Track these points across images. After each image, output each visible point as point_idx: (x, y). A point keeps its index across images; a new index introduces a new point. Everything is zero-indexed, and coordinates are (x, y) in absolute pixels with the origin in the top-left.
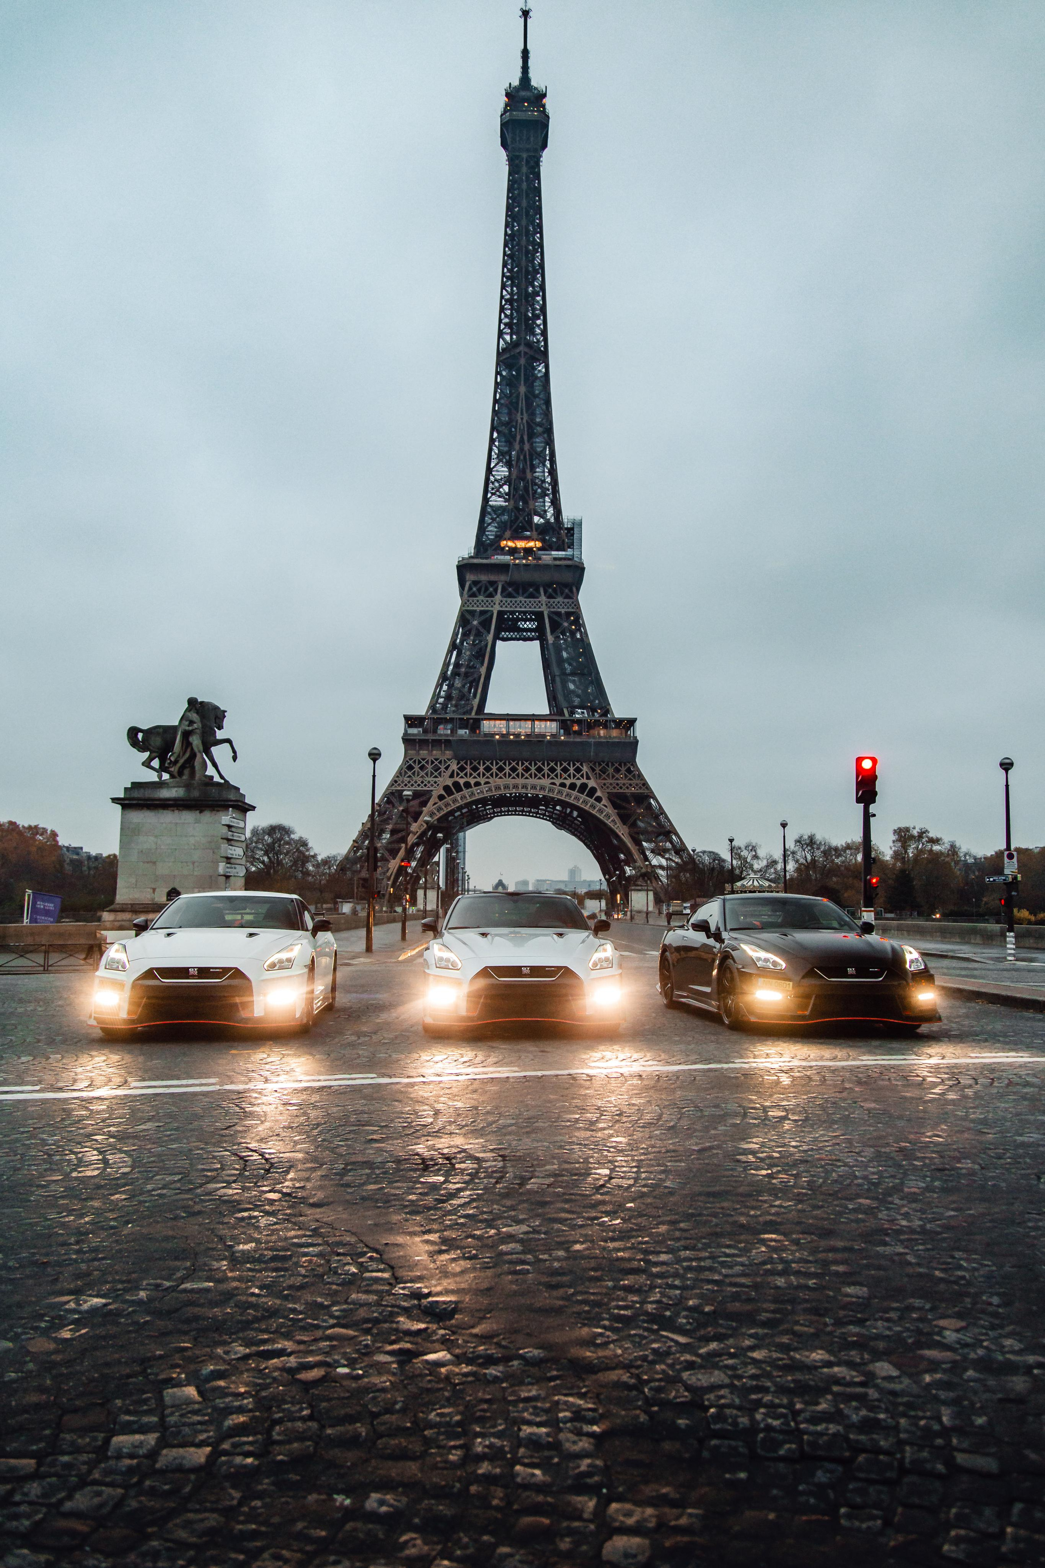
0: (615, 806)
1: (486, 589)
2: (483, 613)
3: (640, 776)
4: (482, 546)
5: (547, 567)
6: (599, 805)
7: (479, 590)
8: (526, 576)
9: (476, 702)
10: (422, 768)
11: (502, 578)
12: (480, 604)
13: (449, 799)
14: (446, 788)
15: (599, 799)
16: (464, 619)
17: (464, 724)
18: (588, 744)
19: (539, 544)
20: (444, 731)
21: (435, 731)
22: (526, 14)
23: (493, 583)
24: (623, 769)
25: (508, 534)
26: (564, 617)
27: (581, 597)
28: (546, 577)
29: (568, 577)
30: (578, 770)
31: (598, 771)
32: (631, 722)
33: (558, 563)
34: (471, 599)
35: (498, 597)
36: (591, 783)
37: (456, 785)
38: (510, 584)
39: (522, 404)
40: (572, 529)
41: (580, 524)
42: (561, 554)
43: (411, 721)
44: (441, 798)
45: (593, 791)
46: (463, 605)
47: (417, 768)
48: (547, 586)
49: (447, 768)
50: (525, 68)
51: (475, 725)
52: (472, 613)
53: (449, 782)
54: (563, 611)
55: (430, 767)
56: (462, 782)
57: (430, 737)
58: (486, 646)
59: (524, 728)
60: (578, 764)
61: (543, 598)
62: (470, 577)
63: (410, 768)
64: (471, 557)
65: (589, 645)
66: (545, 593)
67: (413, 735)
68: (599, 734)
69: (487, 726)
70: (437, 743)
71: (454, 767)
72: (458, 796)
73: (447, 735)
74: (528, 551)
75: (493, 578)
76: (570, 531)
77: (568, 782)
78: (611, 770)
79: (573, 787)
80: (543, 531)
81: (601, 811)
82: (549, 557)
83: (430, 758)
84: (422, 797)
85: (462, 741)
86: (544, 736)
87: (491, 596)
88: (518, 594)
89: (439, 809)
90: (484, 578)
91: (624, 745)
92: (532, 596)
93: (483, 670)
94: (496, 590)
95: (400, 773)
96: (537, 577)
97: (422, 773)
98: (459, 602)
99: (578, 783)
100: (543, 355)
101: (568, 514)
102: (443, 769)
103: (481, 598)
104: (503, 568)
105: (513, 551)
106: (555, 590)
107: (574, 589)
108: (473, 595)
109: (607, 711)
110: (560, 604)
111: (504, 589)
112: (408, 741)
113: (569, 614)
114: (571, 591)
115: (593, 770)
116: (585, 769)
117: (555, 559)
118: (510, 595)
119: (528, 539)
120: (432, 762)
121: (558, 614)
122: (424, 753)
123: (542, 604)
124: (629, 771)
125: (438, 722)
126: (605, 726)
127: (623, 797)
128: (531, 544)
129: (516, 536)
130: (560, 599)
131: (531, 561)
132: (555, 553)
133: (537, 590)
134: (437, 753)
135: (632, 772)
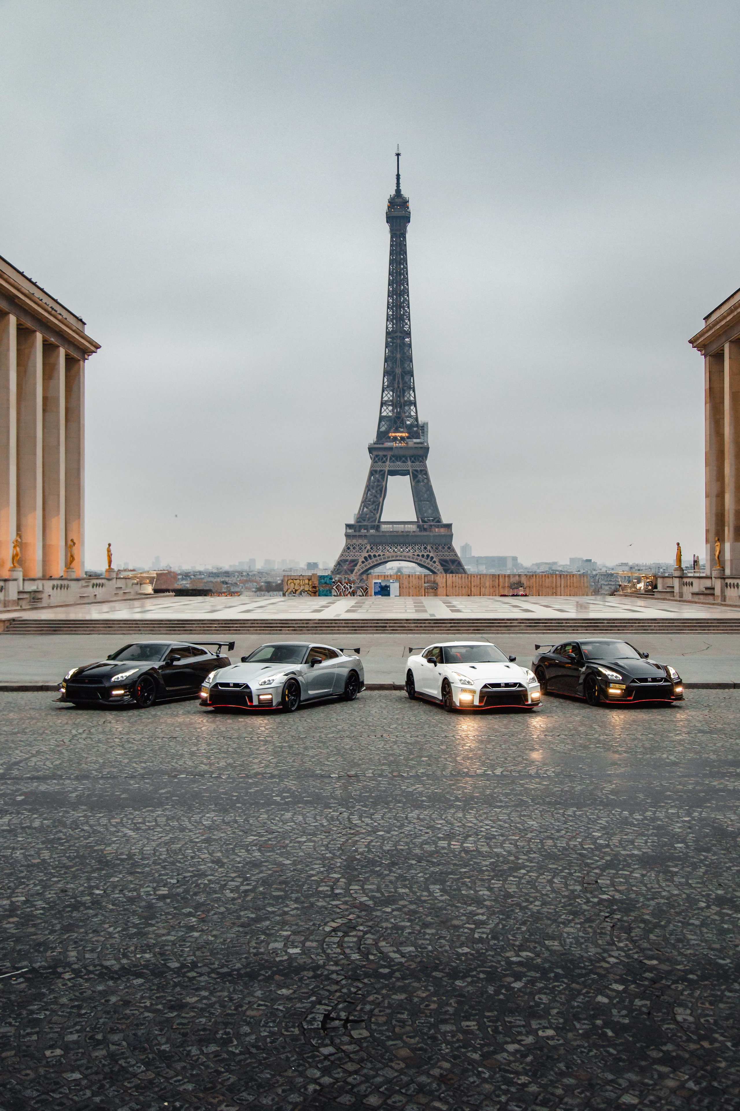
0: (442, 565)
1: (382, 459)
2: (381, 471)
3: (454, 550)
4: (380, 437)
5: (411, 448)
6: (435, 565)
7: (379, 459)
8: (402, 453)
9: (378, 515)
10: (354, 548)
11: (389, 454)
12: (380, 466)
13: (366, 563)
14: (365, 558)
15: (434, 562)
16: (372, 473)
17: (373, 527)
18: (430, 536)
19: (407, 435)
20: (363, 531)
21: (360, 531)
22: (398, 155)
23: (385, 456)
24: (446, 547)
25: (392, 430)
26: (419, 472)
27: (427, 462)
28: (411, 452)
29: (421, 452)
30: (425, 548)
31: (434, 549)
32: (449, 526)
33: (416, 446)
34: (375, 464)
35: (388, 463)
36: (431, 555)
37: (370, 556)
38: (393, 456)
39: (398, 362)
41: (427, 424)
42: (418, 440)
43: (348, 526)
44: (363, 562)
45: (432, 558)
46: (372, 466)
47: (351, 548)
48: (411, 457)
49: (365, 548)
50: (398, 184)
51: (377, 528)
52: (376, 471)
53: (367, 555)
54: (419, 469)
55: (357, 548)
56: (372, 554)
57: (357, 534)
59: (400, 528)
60: (425, 545)
61: (409, 463)
62: (375, 453)
63: (349, 548)
64: (375, 444)
65: (431, 486)
66: (411, 459)
67: (350, 533)
68: (435, 531)
69: (384, 527)
70: (361, 536)
71: (368, 547)
72: (370, 561)
73: (365, 533)
74: (402, 439)
75: (385, 453)
76: (423, 427)
77: (420, 554)
78: (440, 548)
79: (423, 556)
80: (409, 428)
81: (435, 568)
82: (412, 443)
83: (357, 544)
84: (354, 563)
85: (372, 535)
86: (409, 532)
87: (384, 462)
88: (397, 461)
89: (362, 568)
90: (381, 453)
91: (447, 536)
92: (404, 462)
93: (381, 498)
94: (387, 459)
95: (344, 551)
96: (406, 453)
97: (354, 551)
98: (370, 461)
99: (425, 554)
100: (409, 334)
101: (421, 420)
102: (363, 549)
103: (380, 463)
104: (391, 449)
105: (395, 439)
106: (415, 459)
107: (424, 458)
108: (376, 462)
109: (439, 521)
110: (418, 466)
111: (391, 459)
112: (347, 536)
113: (421, 471)
115: (432, 548)
116: (429, 548)
117: (415, 443)
118: (393, 462)
119: (402, 432)
120: (359, 546)
121: (416, 471)
122: (354, 541)
123: (409, 465)
124: (449, 548)
125: (360, 527)
126: (438, 526)
127: (446, 561)
128: (404, 435)
129: (397, 431)
130: (418, 463)
131: (403, 444)
132: (415, 440)
133: (406, 459)
134: (360, 541)
135: (451, 548)
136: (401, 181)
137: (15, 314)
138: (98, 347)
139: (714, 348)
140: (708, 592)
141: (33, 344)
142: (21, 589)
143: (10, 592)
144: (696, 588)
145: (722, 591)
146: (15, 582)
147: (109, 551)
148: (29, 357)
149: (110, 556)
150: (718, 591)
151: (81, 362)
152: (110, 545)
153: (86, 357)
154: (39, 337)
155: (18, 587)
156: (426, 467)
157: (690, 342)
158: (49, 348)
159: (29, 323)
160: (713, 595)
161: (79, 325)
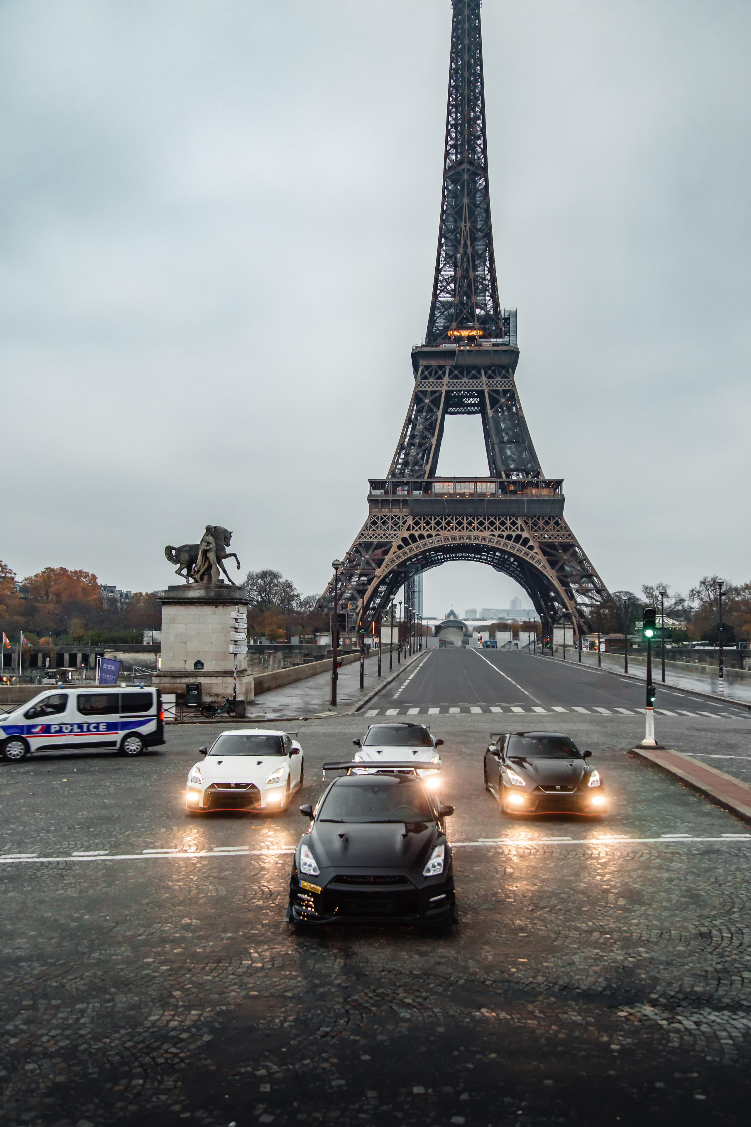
0: (545, 553)
1: (436, 372)
2: (433, 392)
3: (566, 528)
4: (432, 336)
5: (487, 352)
6: (532, 553)
7: (430, 374)
8: (470, 361)
9: (428, 468)
10: (384, 523)
11: (449, 363)
12: (431, 385)
13: (406, 549)
14: (404, 540)
15: (531, 548)
16: (417, 398)
17: (418, 486)
18: (521, 501)
19: (480, 333)
20: (401, 492)
21: (394, 493)
23: (441, 367)
24: (552, 522)
25: (454, 324)
26: (502, 394)
27: (516, 377)
28: (486, 361)
29: (504, 360)
30: (514, 523)
31: (530, 524)
32: (558, 483)
33: (496, 348)
34: (423, 381)
35: (446, 379)
36: (525, 535)
37: (412, 536)
38: (456, 367)
39: (465, 212)
40: (509, 319)
41: (515, 314)
42: (499, 340)
43: (375, 484)
44: (400, 547)
45: (526, 541)
46: (416, 387)
47: (379, 523)
48: (487, 368)
49: (404, 523)
51: (427, 487)
52: (424, 393)
53: (406, 535)
54: (501, 389)
55: (390, 523)
56: (417, 534)
57: (390, 497)
58: (436, 420)
59: (468, 489)
60: (514, 519)
61: (484, 379)
62: (423, 363)
63: (374, 523)
64: (423, 346)
66: (486, 373)
67: (377, 496)
68: (531, 493)
69: (437, 488)
70: (396, 502)
71: (410, 521)
72: (413, 546)
73: (404, 496)
74: (471, 339)
75: (441, 363)
76: (507, 320)
77: (505, 534)
78: (541, 523)
79: (509, 538)
80: (484, 321)
81: (533, 558)
82: (487, 344)
83: (390, 515)
84: (384, 547)
85: (417, 501)
86: (485, 495)
87: (440, 378)
88: (463, 375)
89: (398, 557)
90: (434, 363)
91: (553, 501)
92: (474, 377)
93: (434, 441)
94: (444, 373)
95: (366, 528)
96: (478, 361)
97: (384, 528)
98: (414, 383)
99: (514, 534)
100: (484, 171)
101: (505, 307)
102: (401, 524)
103: (431, 380)
104: (451, 354)
105: (458, 340)
106: (494, 372)
107: (510, 370)
108: (425, 378)
109: (538, 473)
110: (499, 383)
111: (451, 372)
112: (372, 501)
113: (505, 392)
114: (508, 372)
115: (527, 523)
116: (520, 522)
117: (494, 345)
118: (456, 377)
119: (471, 328)
120: (392, 518)
121: (497, 392)
122: (385, 510)
123: (484, 383)
124: (557, 523)
125: (396, 485)
126: (537, 485)
127: (552, 546)
128: (474, 333)
129: (461, 327)
130: (498, 379)
131: (473, 347)
132: (494, 340)
133: (479, 372)
134: (396, 511)
135: (560, 524)
156: (513, 385)
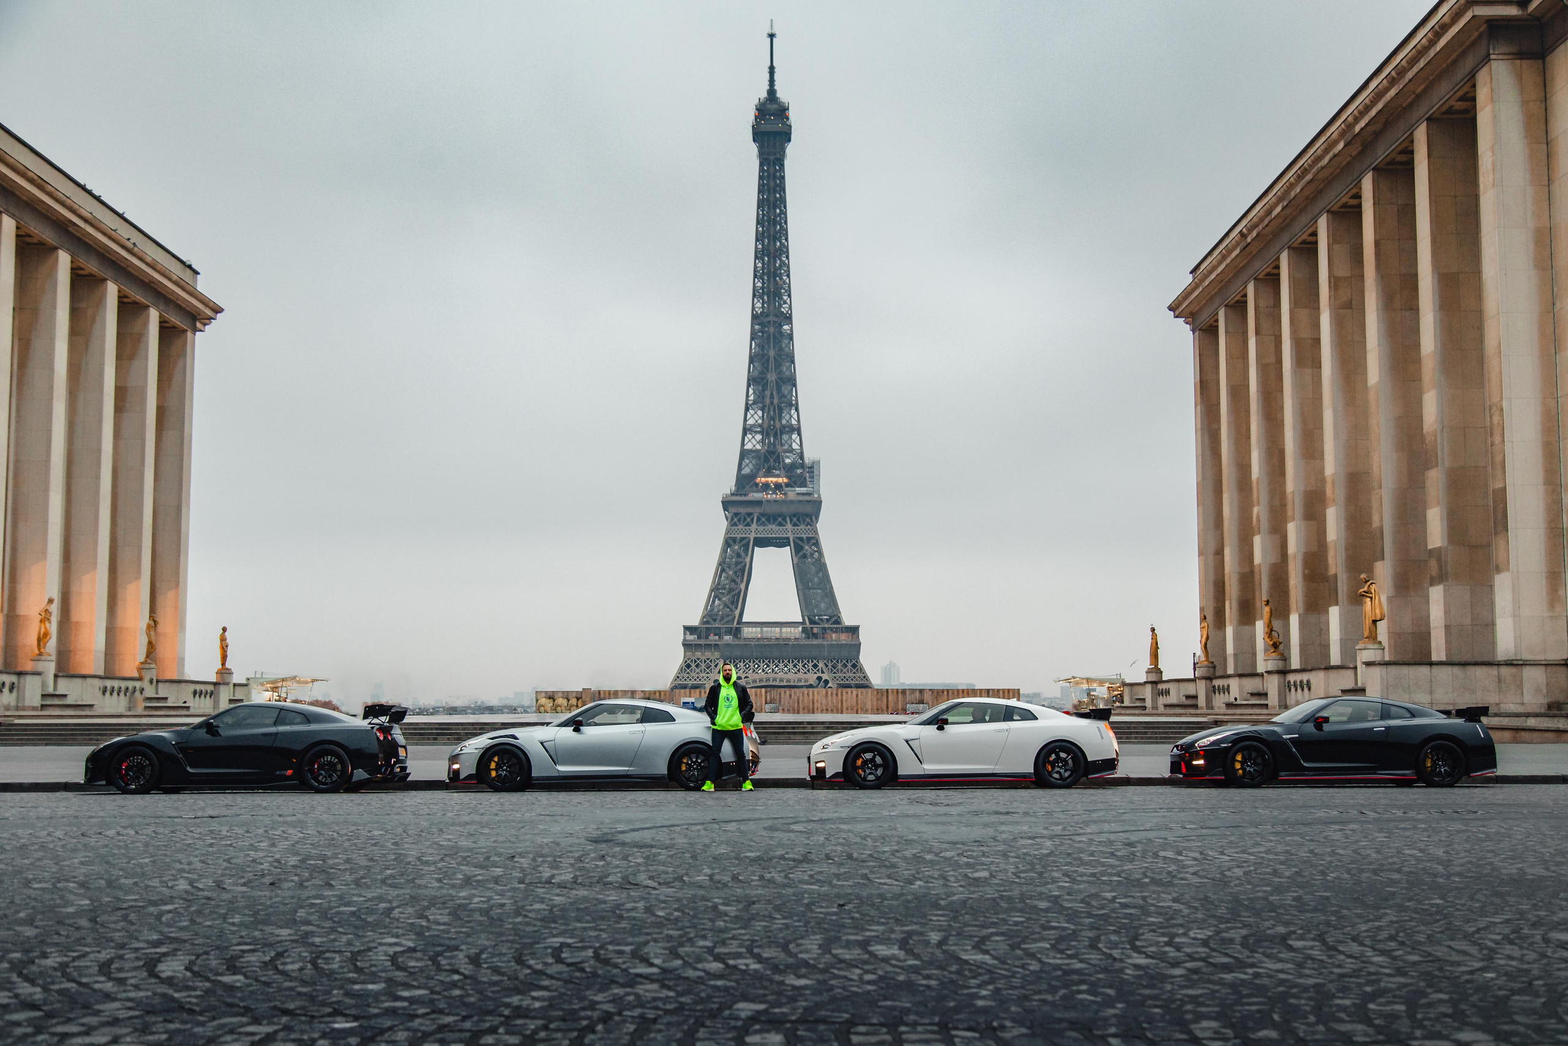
1: (745, 519)
2: (742, 539)
3: (862, 670)
4: (744, 482)
5: (792, 502)
7: (739, 520)
8: (775, 509)
9: (737, 612)
10: (697, 666)
11: (756, 511)
12: (740, 532)
16: (728, 542)
17: (729, 631)
18: (822, 646)
19: (785, 480)
20: (713, 638)
21: (707, 637)
22: (772, 36)
23: (749, 514)
24: (849, 665)
25: (761, 473)
26: (805, 541)
27: (818, 525)
28: (792, 509)
29: (808, 509)
30: (815, 666)
31: (830, 667)
32: (854, 630)
33: (801, 498)
34: (733, 528)
35: (754, 526)
36: (825, 677)
38: (763, 515)
39: (772, 364)
40: (812, 467)
41: (819, 462)
42: (803, 490)
43: (688, 629)
45: (826, 682)
46: (728, 532)
47: (693, 665)
48: (792, 516)
49: (716, 666)
50: (772, 81)
51: (736, 632)
52: (734, 540)
54: (805, 536)
55: (703, 665)
57: (702, 642)
58: (745, 566)
59: (774, 632)
60: (815, 661)
61: (789, 526)
62: (733, 510)
63: (688, 666)
64: (732, 494)
65: (825, 565)
66: (791, 520)
67: (691, 641)
68: (831, 637)
69: (747, 632)
70: (708, 646)
73: (716, 641)
74: (778, 486)
75: (749, 510)
78: (840, 666)
80: (790, 469)
82: (793, 493)
83: (703, 658)
85: (728, 645)
86: (789, 639)
87: (748, 525)
88: (770, 523)
90: (743, 510)
91: (851, 646)
92: (780, 524)
93: (743, 586)
94: (752, 520)
95: (681, 670)
96: (785, 509)
97: (698, 670)
98: (724, 524)
99: (815, 676)
100: (789, 319)
101: (809, 456)
102: (713, 667)
103: (740, 527)
104: (759, 503)
105: (766, 486)
106: (798, 520)
107: (814, 518)
108: (735, 524)
109: (838, 621)
110: (803, 531)
111: (759, 519)
112: (687, 645)
113: (809, 539)
114: (811, 519)
115: (827, 666)
116: (821, 665)
117: (798, 494)
118: (763, 524)
119: (778, 476)
120: (705, 661)
121: (801, 539)
122: (698, 654)
123: (789, 531)
124: (854, 666)
125: (708, 631)
126: (836, 631)
128: (780, 480)
129: (769, 473)
130: (802, 527)
131: (779, 496)
132: (799, 490)
133: (784, 519)
134: (708, 654)
135: (856, 666)
136: (776, 76)
137: (68, 250)
138: (218, 310)
139: (1205, 316)
140: (1189, 702)
141: (101, 302)
142: (51, 690)
143: (27, 694)
144: (1173, 699)
145: (1209, 700)
146: (37, 678)
147: (223, 639)
148: (93, 320)
149: (224, 649)
150: (1202, 701)
151: (189, 334)
152: (224, 630)
153: (198, 325)
154: (112, 290)
155: (44, 685)
156: (816, 532)
157: (1170, 308)
158: (128, 310)
159: (92, 266)
160: (1196, 706)
161: (187, 276)
